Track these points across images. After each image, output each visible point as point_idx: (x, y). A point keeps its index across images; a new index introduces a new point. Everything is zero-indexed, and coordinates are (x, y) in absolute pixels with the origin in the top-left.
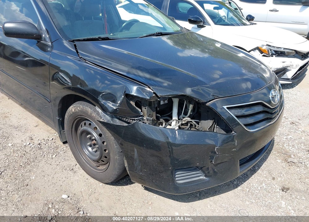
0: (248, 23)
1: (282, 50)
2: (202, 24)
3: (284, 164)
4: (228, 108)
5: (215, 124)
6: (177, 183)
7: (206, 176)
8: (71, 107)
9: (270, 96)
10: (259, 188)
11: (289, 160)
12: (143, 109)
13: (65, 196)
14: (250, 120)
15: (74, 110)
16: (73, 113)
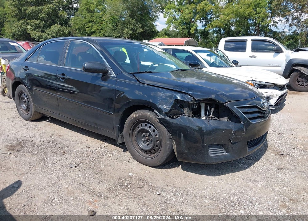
0: (234, 66)
1: (264, 83)
2: (200, 67)
3: (277, 156)
4: (237, 107)
5: (229, 120)
6: (210, 156)
7: (227, 152)
8: (132, 114)
9: (261, 103)
10: (262, 169)
11: (280, 153)
12: (185, 109)
13: (130, 174)
14: (251, 116)
15: (135, 116)
16: (134, 118)
